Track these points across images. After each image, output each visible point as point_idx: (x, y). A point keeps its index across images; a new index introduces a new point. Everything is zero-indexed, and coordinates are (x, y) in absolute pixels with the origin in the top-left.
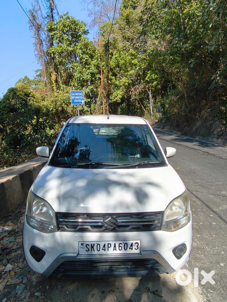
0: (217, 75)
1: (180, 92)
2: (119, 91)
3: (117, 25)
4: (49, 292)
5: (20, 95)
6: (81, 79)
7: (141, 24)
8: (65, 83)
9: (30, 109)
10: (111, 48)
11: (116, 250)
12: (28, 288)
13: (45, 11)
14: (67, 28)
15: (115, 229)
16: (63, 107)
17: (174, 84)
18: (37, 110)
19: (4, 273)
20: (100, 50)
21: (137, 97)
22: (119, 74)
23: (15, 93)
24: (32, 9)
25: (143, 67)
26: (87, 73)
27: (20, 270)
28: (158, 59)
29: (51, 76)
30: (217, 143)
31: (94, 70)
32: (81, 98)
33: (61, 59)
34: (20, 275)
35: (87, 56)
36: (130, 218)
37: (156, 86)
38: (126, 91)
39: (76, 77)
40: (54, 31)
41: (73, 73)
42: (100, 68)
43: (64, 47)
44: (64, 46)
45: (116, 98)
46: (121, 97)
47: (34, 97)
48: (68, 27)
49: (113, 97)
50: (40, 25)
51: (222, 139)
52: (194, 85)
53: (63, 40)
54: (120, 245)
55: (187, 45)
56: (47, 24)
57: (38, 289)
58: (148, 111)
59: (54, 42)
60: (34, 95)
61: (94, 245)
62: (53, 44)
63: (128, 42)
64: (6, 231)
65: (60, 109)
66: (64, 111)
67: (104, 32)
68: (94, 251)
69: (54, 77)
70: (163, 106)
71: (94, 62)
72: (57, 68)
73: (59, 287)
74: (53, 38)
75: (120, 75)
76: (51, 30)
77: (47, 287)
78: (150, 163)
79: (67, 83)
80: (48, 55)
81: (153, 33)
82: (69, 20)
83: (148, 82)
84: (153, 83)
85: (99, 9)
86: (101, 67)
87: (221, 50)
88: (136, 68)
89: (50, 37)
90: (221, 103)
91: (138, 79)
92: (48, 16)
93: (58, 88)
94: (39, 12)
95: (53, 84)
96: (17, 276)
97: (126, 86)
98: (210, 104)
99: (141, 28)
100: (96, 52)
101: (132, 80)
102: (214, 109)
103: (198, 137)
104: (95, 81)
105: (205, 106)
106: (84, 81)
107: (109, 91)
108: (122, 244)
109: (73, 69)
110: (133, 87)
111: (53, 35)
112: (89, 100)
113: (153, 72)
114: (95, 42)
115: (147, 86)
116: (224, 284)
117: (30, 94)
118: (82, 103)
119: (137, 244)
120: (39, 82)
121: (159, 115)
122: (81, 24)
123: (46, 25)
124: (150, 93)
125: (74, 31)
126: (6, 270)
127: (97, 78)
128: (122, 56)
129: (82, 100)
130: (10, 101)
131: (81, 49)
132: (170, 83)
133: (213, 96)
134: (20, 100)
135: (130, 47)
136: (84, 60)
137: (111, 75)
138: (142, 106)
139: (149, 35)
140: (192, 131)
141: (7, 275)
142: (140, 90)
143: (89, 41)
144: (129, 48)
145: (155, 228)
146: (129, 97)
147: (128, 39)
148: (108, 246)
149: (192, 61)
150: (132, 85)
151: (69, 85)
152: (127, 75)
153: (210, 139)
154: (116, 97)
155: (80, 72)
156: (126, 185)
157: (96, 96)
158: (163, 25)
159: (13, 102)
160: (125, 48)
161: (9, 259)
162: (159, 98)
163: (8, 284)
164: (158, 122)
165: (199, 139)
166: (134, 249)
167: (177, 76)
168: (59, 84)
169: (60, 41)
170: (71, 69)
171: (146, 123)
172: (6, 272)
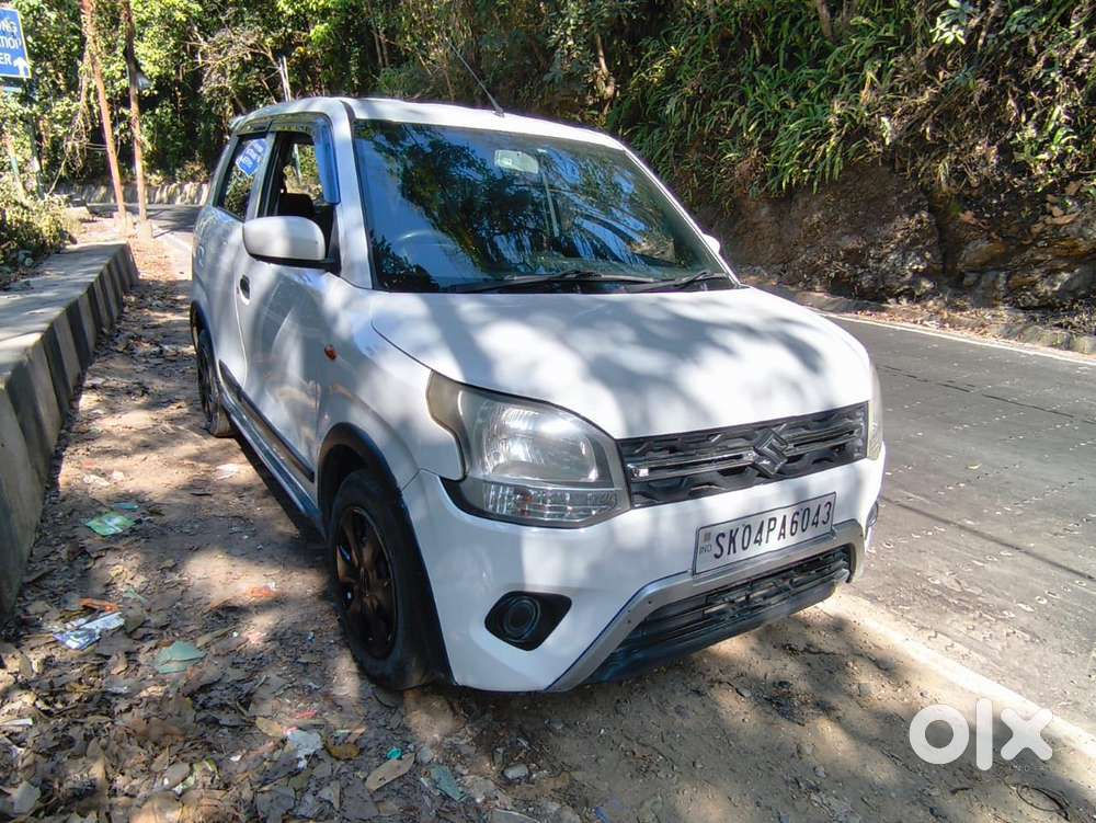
11: (785, 537)
19: (310, 762)
21: (228, 83)
27: (359, 732)
32: (12, 44)
38: (175, 47)
46: (155, 70)
54: (795, 518)
61: (736, 531)
68: (735, 551)
108: (797, 515)
115: (269, 40)
118: (16, 70)
119: (828, 506)
124: (282, 70)
126: (307, 751)
129: (15, 55)
148: (769, 525)
166: (820, 524)
172: (313, 759)
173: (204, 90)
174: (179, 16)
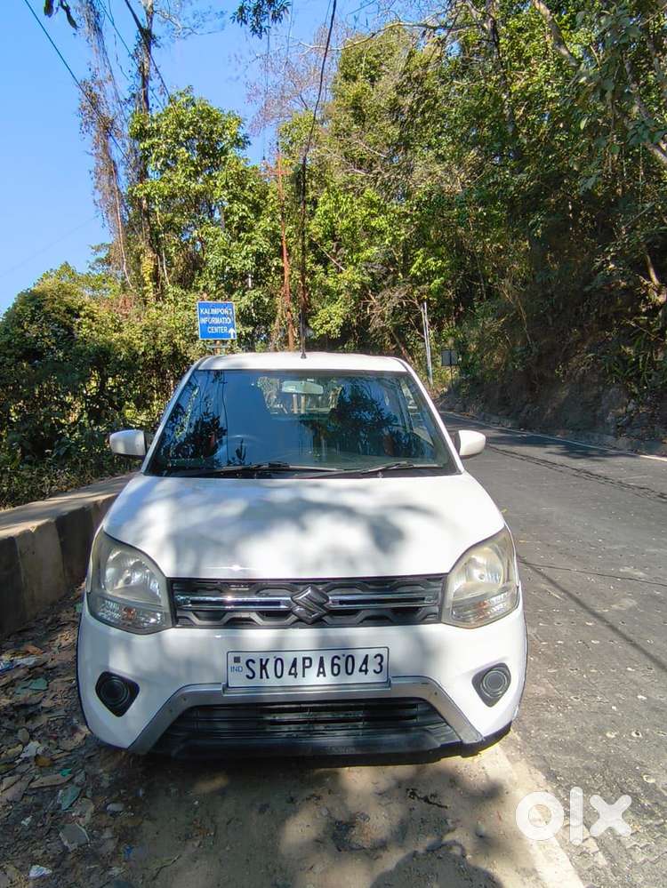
0: (609, 258)
1: (508, 307)
2: (335, 306)
3: (329, 125)
4: (147, 801)
5: (53, 312)
6: (227, 269)
7: (397, 120)
8: (180, 280)
9: (82, 352)
10: (312, 186)
11: (325, 676)
12: (89, 794)
13: (126, 84)
14: (187, 128)
15: (323, 620)
16: (175, 345)
17: (491, 284)
18: (101, 352)
19: (23, 761)
20: (280, 189)
21: (388, 324)
22: (335, 258)
23: (39, 307)
24: (89, 78)
25: (402, 238)
26: (244, 253)
27: (66, 754)
28: (443, 217)
29: (139, 261)
30: (615, 448)
31: (265, 246)
32: (228, 321)
33: (169, 215)
34: (65, 767)
35: (244, 206)
36: (360, 592)
37: (440, 290)
38: (355, 305)
39: (211, 265)
40: (150, 137)
41: (204, 253)
42: (281, 241)
43: (179, 181)
44: (179, 178)
45: (327, 327)
46: (340, 322)
47: (93, 319)
48: (191, 128)
49: (319, 321)
50: (112, 122)
51: (628, 436)
52: (545, 285)
53: (176, 163)
54: (336, 661)
55: (523, 176)
56: (131, 119)
57: (115, 796)
58: (420, 362)
59: (151, 167)
60: (93, 312)
61: (267, 660)
62: (147, 173)
63: (360, 169)
64: (22, 666)
65: (167, 349)
66: (179, 357)
67: (291, 143)
68: (268, 677)
69: (147, 266)
70: (461, 347)
71: (265, 223)
72: (157, 239)
73: (173, 790)
74: (146, 158)
75: (339, 261)
76: (141, 135)
77: (141, 792)
78: (415, 466)
79: (185, 282)
80: (132, 205)
81: (430, 146)
82: (193, 108)
83: (417, 281)
84: (431, 282)
85: (277, 80)
86: (284, 239)
87: (619, 191)
88: (383, 240)
89: (140, 154)
90: (624, 335)
91: (388, 272)
92: (134, 96)
93: (161, 295)
94: (108, 87)
95: (145, 285)
96: (57, 768)
97: (355, 291)
98: (591, 338)
99: (395, 131)
100: (268, 197)
101: (372, 274)
102: (603, 354)
103: (562, 432)
104: (267, 276)
105: (579, 345)
106: (235, 277)
107: (307, 305)
108: (339, 658)
109: (204, 242)
110: (375, 295)
111: (146, 149)
112: (250, 329)
113: (433, 250)
114: (267, 168)
115: (416, 292)
116: (612, 778)
117: (81, 308)
118: (229, 335)
119: (379, 658)
120: (104, 281)
121: (451, 374)
122: (228, 119)
123: (126, 121)
124: (424, 311)
125: (208, 139)
126: (28, 755)
127: (273, 269)
128: (344, 208)
129: (229, 327)
130: (23, 328)
131: (226, 186)
132: (478, 280)
133: (600, 316)
134: (54, 327)
135: (365, 183)
136: (236, 218)
137: (312, 261)
138: (403, 349)
139: (419, 149)
140: (545, 417)
141: (31, 766)
142: (395, 302)
143: (250, 166)
144: (362, 185)
145: (426, 617)
146: (365, 323)
147: (360, 163)
148: (304, 663)
149: (537, 221)
150: (372, 291)
151: (191, 287)
152: (358, 260)
153: (596, 438)
154: (327, 322)
155: (225, 252)
156: (348, 512)
157: (270, 320)
158: (456, 122)
159: (33, 331)
160: (350, 186)
161: (33, 728)
162: (449, 327)
163: (34, 785)
164: (449, 392)
165: (566, 439)
166: (371, 672)
167: (496, 262)
168: (162, 286)
169: (166, 165)
170: (198, 243)
171: (406, 368)
172: (26, 760)
173: (371, 330)
174: (357, 286)
